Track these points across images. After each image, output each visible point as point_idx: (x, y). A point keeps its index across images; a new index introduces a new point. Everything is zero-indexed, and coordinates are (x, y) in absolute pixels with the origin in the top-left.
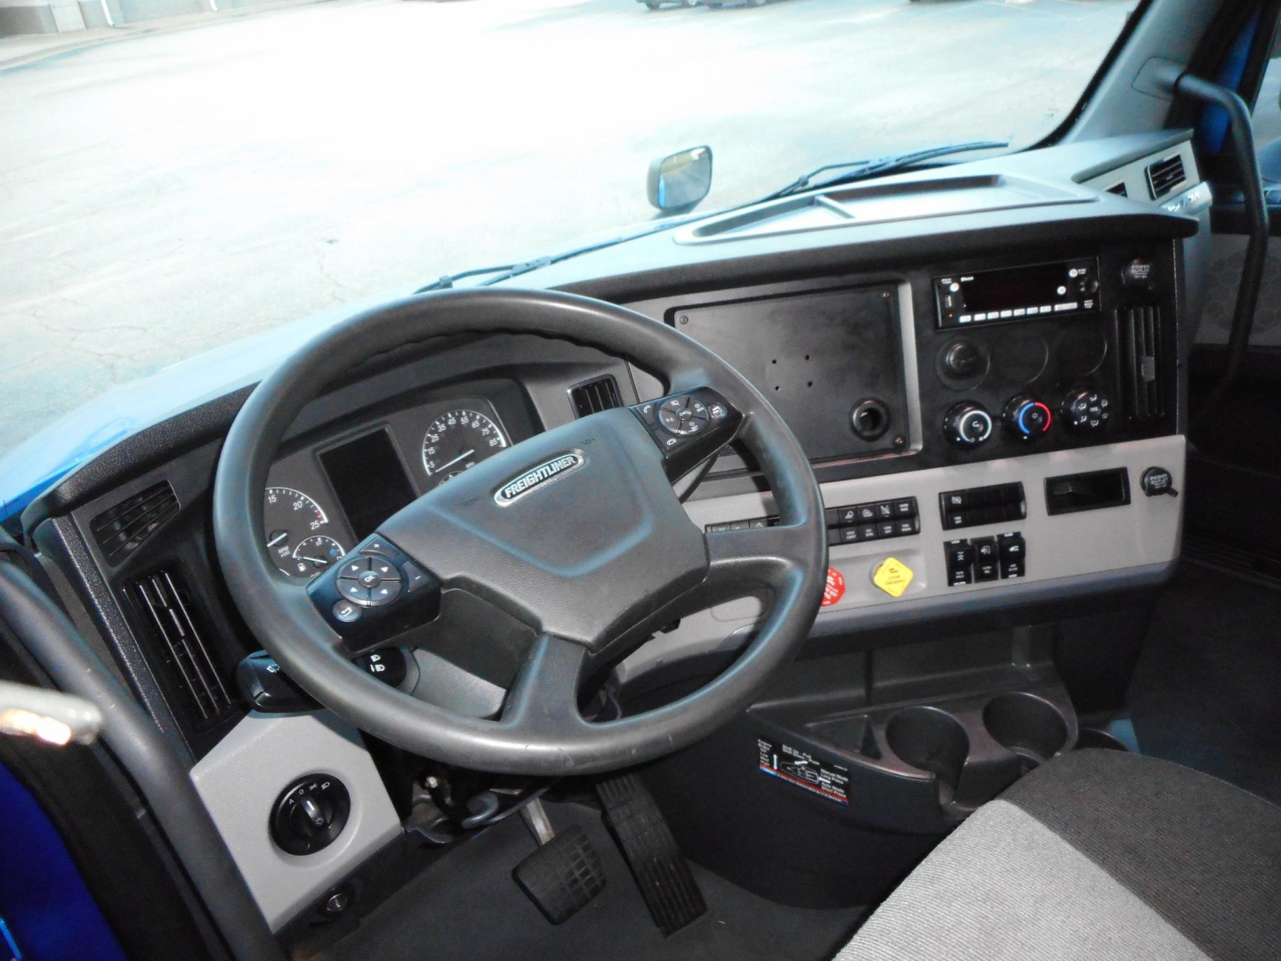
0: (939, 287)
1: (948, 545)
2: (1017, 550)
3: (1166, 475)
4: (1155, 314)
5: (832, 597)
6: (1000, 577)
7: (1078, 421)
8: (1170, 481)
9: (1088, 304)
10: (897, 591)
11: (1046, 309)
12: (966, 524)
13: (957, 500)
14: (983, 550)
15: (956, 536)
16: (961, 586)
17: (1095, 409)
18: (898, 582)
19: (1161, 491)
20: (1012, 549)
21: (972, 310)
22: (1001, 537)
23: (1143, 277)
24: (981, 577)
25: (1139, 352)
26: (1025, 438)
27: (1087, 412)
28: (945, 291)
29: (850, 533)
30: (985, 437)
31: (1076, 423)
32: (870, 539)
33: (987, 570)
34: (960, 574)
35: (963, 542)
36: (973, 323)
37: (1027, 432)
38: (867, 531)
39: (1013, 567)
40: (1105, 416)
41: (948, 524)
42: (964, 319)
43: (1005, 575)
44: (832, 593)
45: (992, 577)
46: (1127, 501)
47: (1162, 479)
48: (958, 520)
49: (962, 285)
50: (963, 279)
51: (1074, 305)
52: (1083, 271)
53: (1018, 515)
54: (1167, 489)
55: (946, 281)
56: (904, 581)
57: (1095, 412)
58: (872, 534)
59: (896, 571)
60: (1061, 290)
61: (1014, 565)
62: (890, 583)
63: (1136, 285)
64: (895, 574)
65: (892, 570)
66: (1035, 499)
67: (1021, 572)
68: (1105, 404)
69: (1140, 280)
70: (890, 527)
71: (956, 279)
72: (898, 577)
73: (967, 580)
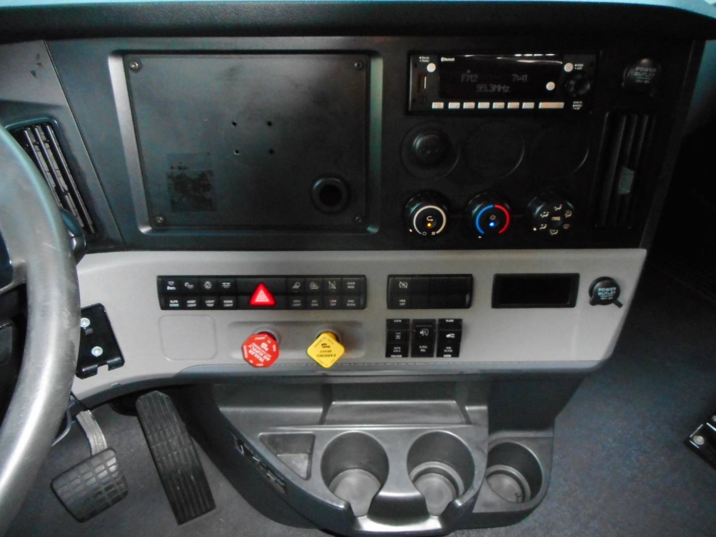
0: (415, 65)
1: (390, 323)
2: (453, 337)
3: (615, 288)
4: (649, 124)
5: (265, 361)
6: (435, 354)
7: (538, 228)
8: (618, 293)
9: (577, 105)
10: (327, 363)
11: (528, 105)
12: (410, 306)
13: (404, 285)
14: (422, 332)
15: (398, 315)
16: (397, 359)
17: (557, 219)
18: (329, 356)
19: (606, 302)
20: (448, 336)
21: (446, 98)
22: (442, 321)
23: (646, 82)
24: (417, 354)
25: (621, 162)
26: (480, 237)
27: (548, 221)
28: (422, 71)
29: (296, 301)
30: (438, 232)
31: (535, 229)
32: (315, 308)
33: (423, 349)
34: (397, 349)
35: (405, 322)
36: (446, 111)
37: (482, 232)
38: (313, 301)
39: (449, 349)
40: (566, 227)
41: (392, 304)
42: (437, 105)
43: (440, 354)
44: (265, 357)
45: (429, 354)
46: (572, 304)
47: (610, 292)
48: (403, 302)
49: (440, 66)
50: (443, 59)
51: (560, 105)
52: (580, 66)
53: (466, 305)
54: (614, 300)
55: (423, 59)
56: (335, 355)
57: (556, 222)
58: (317, 305)
59: (329, 347)
60: (550, 86)
61: (450, 348)
62: (321, 356)
63: (636, 90)
64: (327, 349)
65: (324, 345)
66: (484, 291)
67: (456, 353)
68: (568, 215)
69: (642, 85)
70: (335, 301)
71: (435, 58)
72: (330, 351)
73: (405, 355)
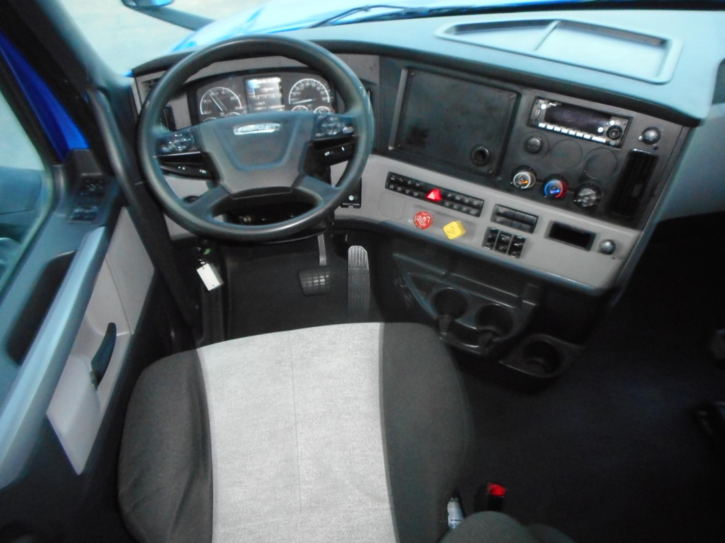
0: (537, 103)
1: (489, 229)
2: (519, 246)
5: (423, 226)
6: (506, 253)
7: (577, 200)
8: (613, 250)
9: (612, 143)
10: (451, 236)
11: (587, 136)
12: (502, 223)
13: (501, 211)
15: (495, 226)
16: (487, 248)
18: (454, 233)
20: (516, 244)
21: (547, 122)
22: (516, 236)
24: (497, 249)
26: (546, 196)
28: (539, 107)
29: (447, 203)
30: (525, 187)
32: (455, 209)
33: (502, 248)
34: (489, 244)
35: (496, 230)
36: (545, 129)
37: (547, 194)
38: (455, 205)
39: (515, 252)
40: (591, 204)
41: (494, 219)
42: (542, 125)
43: (510, 254)
44: (423, 224)
45: (503, 251)
46: (588, 250)
48: (499, 219)
49: (548, 107)
50: (551, 104)
51: (603, 140)
53: (531, 231)
55: (541, 102)
56: (457, 234)
59: (455, 228)
62: (450, 232)
64: (453, 229)
65: (452, 227)
66: (543, 228)
67: (518, 257)
70: (466, 209)
71: (547, 102)
72: (455, 231)
73: (491, 247)
